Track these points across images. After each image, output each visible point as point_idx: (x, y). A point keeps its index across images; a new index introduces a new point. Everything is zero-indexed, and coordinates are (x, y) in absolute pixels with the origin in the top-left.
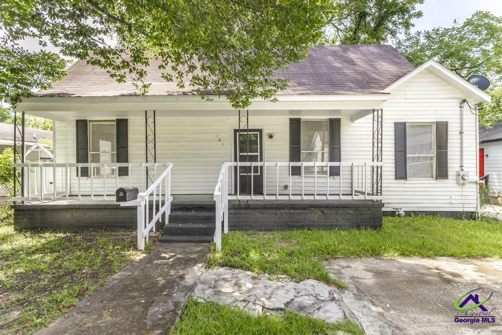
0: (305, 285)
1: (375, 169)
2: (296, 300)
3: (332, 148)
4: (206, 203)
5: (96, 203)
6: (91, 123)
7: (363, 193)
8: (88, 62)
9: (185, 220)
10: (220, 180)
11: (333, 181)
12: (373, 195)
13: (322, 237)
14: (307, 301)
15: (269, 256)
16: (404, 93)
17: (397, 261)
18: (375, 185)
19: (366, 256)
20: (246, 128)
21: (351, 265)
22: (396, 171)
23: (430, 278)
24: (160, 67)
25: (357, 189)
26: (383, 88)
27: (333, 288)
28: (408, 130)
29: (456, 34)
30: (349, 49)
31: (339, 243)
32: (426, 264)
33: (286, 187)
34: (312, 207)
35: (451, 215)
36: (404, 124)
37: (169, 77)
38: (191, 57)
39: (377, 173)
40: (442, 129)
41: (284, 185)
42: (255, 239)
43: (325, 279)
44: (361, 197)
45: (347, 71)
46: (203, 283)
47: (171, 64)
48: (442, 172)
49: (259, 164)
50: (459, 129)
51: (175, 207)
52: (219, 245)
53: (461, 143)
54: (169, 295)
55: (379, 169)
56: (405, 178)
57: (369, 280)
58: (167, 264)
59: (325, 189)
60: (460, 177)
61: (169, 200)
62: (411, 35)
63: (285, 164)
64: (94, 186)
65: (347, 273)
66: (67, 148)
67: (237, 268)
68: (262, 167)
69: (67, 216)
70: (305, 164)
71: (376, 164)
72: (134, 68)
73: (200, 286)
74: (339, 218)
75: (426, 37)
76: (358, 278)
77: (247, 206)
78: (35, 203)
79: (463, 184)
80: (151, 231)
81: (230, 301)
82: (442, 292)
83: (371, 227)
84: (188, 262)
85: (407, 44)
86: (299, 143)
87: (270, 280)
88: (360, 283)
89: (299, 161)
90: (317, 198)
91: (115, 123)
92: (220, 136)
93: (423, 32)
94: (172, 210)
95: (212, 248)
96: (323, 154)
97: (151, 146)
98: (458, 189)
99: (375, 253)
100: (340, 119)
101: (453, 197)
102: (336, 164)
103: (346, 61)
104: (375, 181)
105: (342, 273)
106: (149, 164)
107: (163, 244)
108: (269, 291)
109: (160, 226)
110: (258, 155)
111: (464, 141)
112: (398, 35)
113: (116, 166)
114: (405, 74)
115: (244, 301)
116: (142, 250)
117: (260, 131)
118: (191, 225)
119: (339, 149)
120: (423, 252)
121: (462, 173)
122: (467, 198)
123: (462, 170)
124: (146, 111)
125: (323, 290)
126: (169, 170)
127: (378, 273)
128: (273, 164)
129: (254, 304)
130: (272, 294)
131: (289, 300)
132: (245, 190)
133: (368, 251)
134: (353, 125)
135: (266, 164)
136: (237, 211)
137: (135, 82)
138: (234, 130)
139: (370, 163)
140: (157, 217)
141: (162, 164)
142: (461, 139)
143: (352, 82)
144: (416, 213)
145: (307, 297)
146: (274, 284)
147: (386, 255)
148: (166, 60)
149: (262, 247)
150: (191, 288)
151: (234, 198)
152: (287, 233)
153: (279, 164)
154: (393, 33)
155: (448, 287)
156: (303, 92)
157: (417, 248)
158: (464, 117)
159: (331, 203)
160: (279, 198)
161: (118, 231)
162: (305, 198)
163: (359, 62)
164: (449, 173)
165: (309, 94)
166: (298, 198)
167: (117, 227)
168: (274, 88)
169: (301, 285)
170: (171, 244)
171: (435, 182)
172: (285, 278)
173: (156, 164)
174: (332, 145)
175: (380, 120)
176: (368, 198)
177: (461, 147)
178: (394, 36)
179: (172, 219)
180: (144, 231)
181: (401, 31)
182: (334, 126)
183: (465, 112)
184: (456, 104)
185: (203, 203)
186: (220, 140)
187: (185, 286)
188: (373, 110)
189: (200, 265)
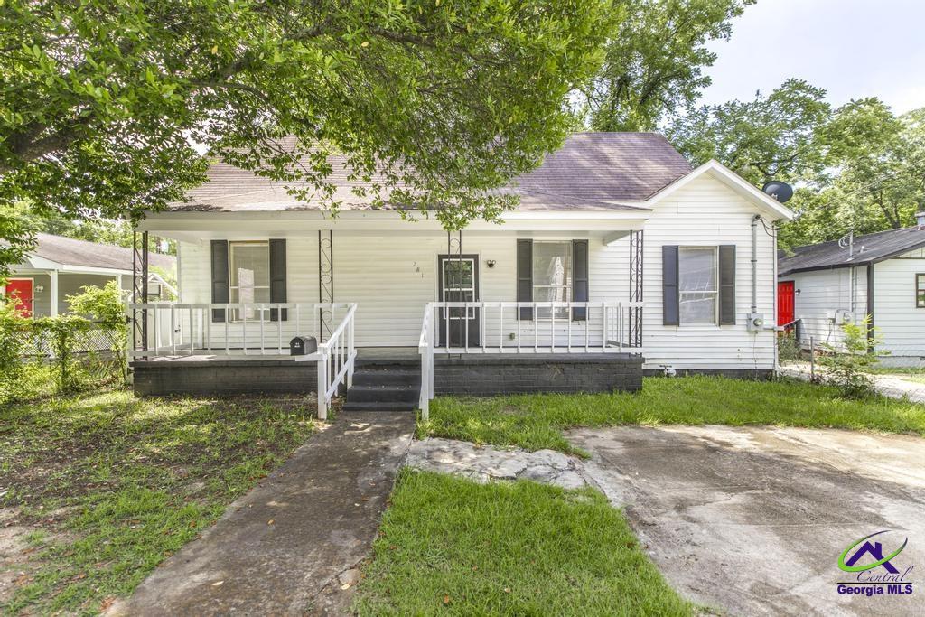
0: (540, 455)
1: (634, 312)
2: (529, 469)
3: (577, 282)
4: (402, 359)
5: (250, 359)
6: (232, 245)
7: (617, 344)
8: (256, 172)
9: (375, 381)
10: (424, 326)
11: (578, 328)
12: (630, 346)
13: (561, 403)
14: (542, 470)
15: (492, 425)
16: (675, 205)
17: (656, 430)
18: (633, 334)
19: (618, 425)
20: (458, 253)
21: (598, 434)
22: (664, 315)
23: (692, 447)
24: (349, 178)
25: (610, 339)
26: (646, 198)
27: (573, 458)
28: (680, 255)
29: (759, 112)
30: (600, 139)
31: (584, 410)
32: (691, 433)
33: (512, 336)
34: (548, 363)
35: (740, 375)
36: (676, 248)
37: (361, 191)
38: (391, 165)
39: (636, 317)
40: (727, 255)
41: (509, 334)
42: (472, 406)
43: (564, 449)
44: (614, 350)
45: (597, 173)
46: (414, 454)
47: (363, 174)
48: (727, 315)
49: (473, 304)
50: (750, 256)
51: (360, 364)
52: (426, 413)
53: (754, 275)
54: (376, 466)
55: (639, 312)
56: (677, 323)
57: (619, 449)
58: (363, 434)
59: (566, 339)
60: (752, 321)
61: (352, 354)
62: (696, 111)
63: (511, 304)
64: (248, 334)
65: (591, 443)
66: (198, 280)
67: (453, 438)
68: (477, 309)
69: (210, 377)
70: (539, 304)
71: (634, 304)
72: (321, 183)
73: (411, 457)
74: (585, 378)
75: (717, 114)
76: (605, 448)
77: (460, 363)
78: (162, 359)
79: (756, 332)
80: (333, 396)
81: (450, 471)
82: (702, 461)
83: (628, 389)
84: (389, 433)
85: (689, 124)
86: (530, 275)
87: (496, 450)
88: (607, 453)
89: (531, 300)
90: (556, 351)
91: (268, 245)
92: (419, 264)
93: (712, 107)
94: (357, 368)
95: (418, 416)
96: (565, 290)
97: (326, 279)
98: (749, 338)
99: (630, 421)
100: (587, 241)
101: (742, 350)
102: (580, 304)
103: (596, 157)
104: (632, 328)
105: (585, 444)
106: (325, 305)
107: (349, 413)
108: (496, 461)
109: (342, 388)
110: (471, 292)
111: (758, 272)
112: (677, 109)
113: (266, 307)
114: (678, 178)
115: (468, 470)
116: (323, 420)
117: (476, 257)
118: (383, 388)
119: (587, 282)
120: (691, 419)
121: (754, 317)
122: (761, 350)
123: (754, 313)
124: (320, 232)
125: (562, 460)
126: (352, 314)
127: (629, 443)
128: (495, 304)
129: (480, 473)
130: (500, 463)
131: (521, 469)
132: (457, 341)
133: (621, 418)
134: (605, 249)
135: (486, 304)
136: (446, 370)
137: (323, 201)
138: (439, 256)
139: (626, 303)
140: (339, 377)
141: (342, 304)
142: (754, 270)
143: (604, 189)
144: (692, 372)
145: (542, 467)
146: (502, 454)
147: (643, 423)
148: (358, 168)
149: (483, 416)
150: (401, 459)
151: (441, 351)
152: (514, 399)
153: (503, 304)
154: (670, 106)
155: (712, 456)
156: (537, 206)
157: (684, 414)
158: (758, 239)
159: (575, 357)
160: (504, 351)
161: (282, 398)
162: (539, 351)
163: (616, 160)
164: (737, 317)
165: (544, 209)
166: (530, 351)
167: (279, 392)
168: (499, 207)
169: (534, 455)
170: (360, 413)
171: (718, 328)
172: (514, 449)
173: (334, 305)
174: (576, 277)
175: (640, 244)
176: (624, 350)
177: (754, 281)
178: (671, 110)
179: (356, 380)
180: (326, 394)
181: (681, 102)
182: (579, 252)
183: (758, 233)
184: (747, 221)
185: (398, 359)
186: (418, 270)
187: (393, 458)
188: (631, 232)
189: (406, 436)
